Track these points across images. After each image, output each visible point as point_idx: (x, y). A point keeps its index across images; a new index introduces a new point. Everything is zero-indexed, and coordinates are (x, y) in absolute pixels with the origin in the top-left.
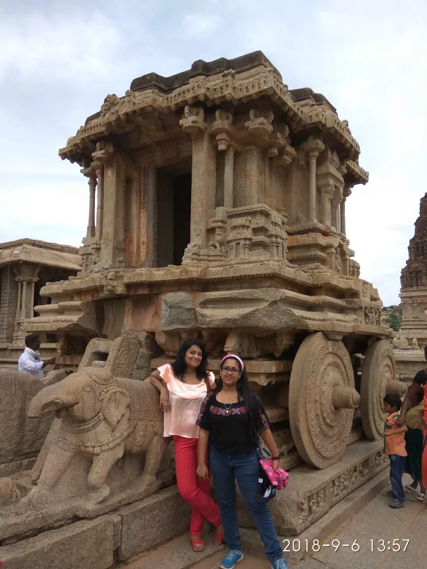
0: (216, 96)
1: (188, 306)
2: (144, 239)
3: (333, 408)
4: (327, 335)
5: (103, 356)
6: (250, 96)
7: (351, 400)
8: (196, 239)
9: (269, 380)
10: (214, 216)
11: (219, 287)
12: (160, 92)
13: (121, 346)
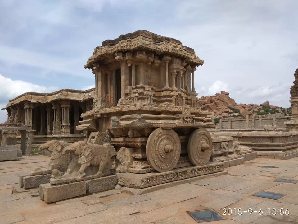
0: (125, 49)
1: (117, 121)
2: (112, 96)
3: (165, 152)
4: (163, 128)
5: (93, 137)
6: (139, 46)
7: (169, 150)
8: (122, 97)
9: (142, 144)
10: (127, 89)
11: (127, 114)
12: (111, 46)
13: (98, 134)
